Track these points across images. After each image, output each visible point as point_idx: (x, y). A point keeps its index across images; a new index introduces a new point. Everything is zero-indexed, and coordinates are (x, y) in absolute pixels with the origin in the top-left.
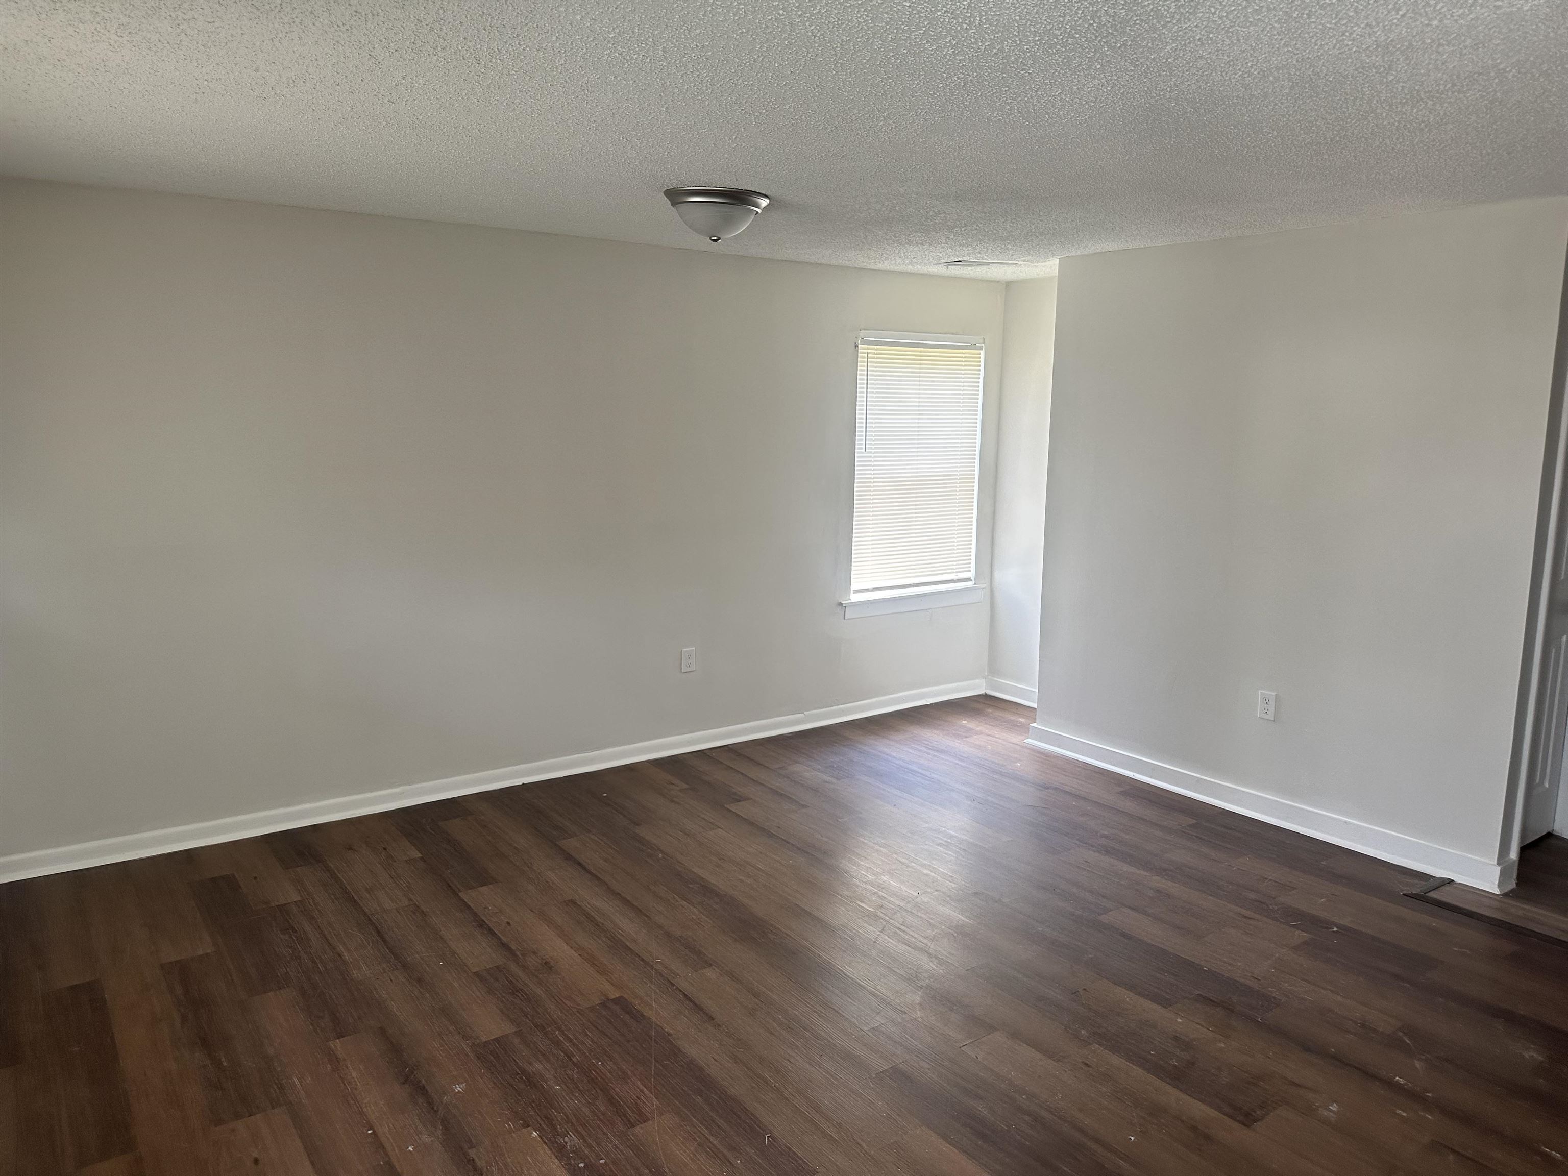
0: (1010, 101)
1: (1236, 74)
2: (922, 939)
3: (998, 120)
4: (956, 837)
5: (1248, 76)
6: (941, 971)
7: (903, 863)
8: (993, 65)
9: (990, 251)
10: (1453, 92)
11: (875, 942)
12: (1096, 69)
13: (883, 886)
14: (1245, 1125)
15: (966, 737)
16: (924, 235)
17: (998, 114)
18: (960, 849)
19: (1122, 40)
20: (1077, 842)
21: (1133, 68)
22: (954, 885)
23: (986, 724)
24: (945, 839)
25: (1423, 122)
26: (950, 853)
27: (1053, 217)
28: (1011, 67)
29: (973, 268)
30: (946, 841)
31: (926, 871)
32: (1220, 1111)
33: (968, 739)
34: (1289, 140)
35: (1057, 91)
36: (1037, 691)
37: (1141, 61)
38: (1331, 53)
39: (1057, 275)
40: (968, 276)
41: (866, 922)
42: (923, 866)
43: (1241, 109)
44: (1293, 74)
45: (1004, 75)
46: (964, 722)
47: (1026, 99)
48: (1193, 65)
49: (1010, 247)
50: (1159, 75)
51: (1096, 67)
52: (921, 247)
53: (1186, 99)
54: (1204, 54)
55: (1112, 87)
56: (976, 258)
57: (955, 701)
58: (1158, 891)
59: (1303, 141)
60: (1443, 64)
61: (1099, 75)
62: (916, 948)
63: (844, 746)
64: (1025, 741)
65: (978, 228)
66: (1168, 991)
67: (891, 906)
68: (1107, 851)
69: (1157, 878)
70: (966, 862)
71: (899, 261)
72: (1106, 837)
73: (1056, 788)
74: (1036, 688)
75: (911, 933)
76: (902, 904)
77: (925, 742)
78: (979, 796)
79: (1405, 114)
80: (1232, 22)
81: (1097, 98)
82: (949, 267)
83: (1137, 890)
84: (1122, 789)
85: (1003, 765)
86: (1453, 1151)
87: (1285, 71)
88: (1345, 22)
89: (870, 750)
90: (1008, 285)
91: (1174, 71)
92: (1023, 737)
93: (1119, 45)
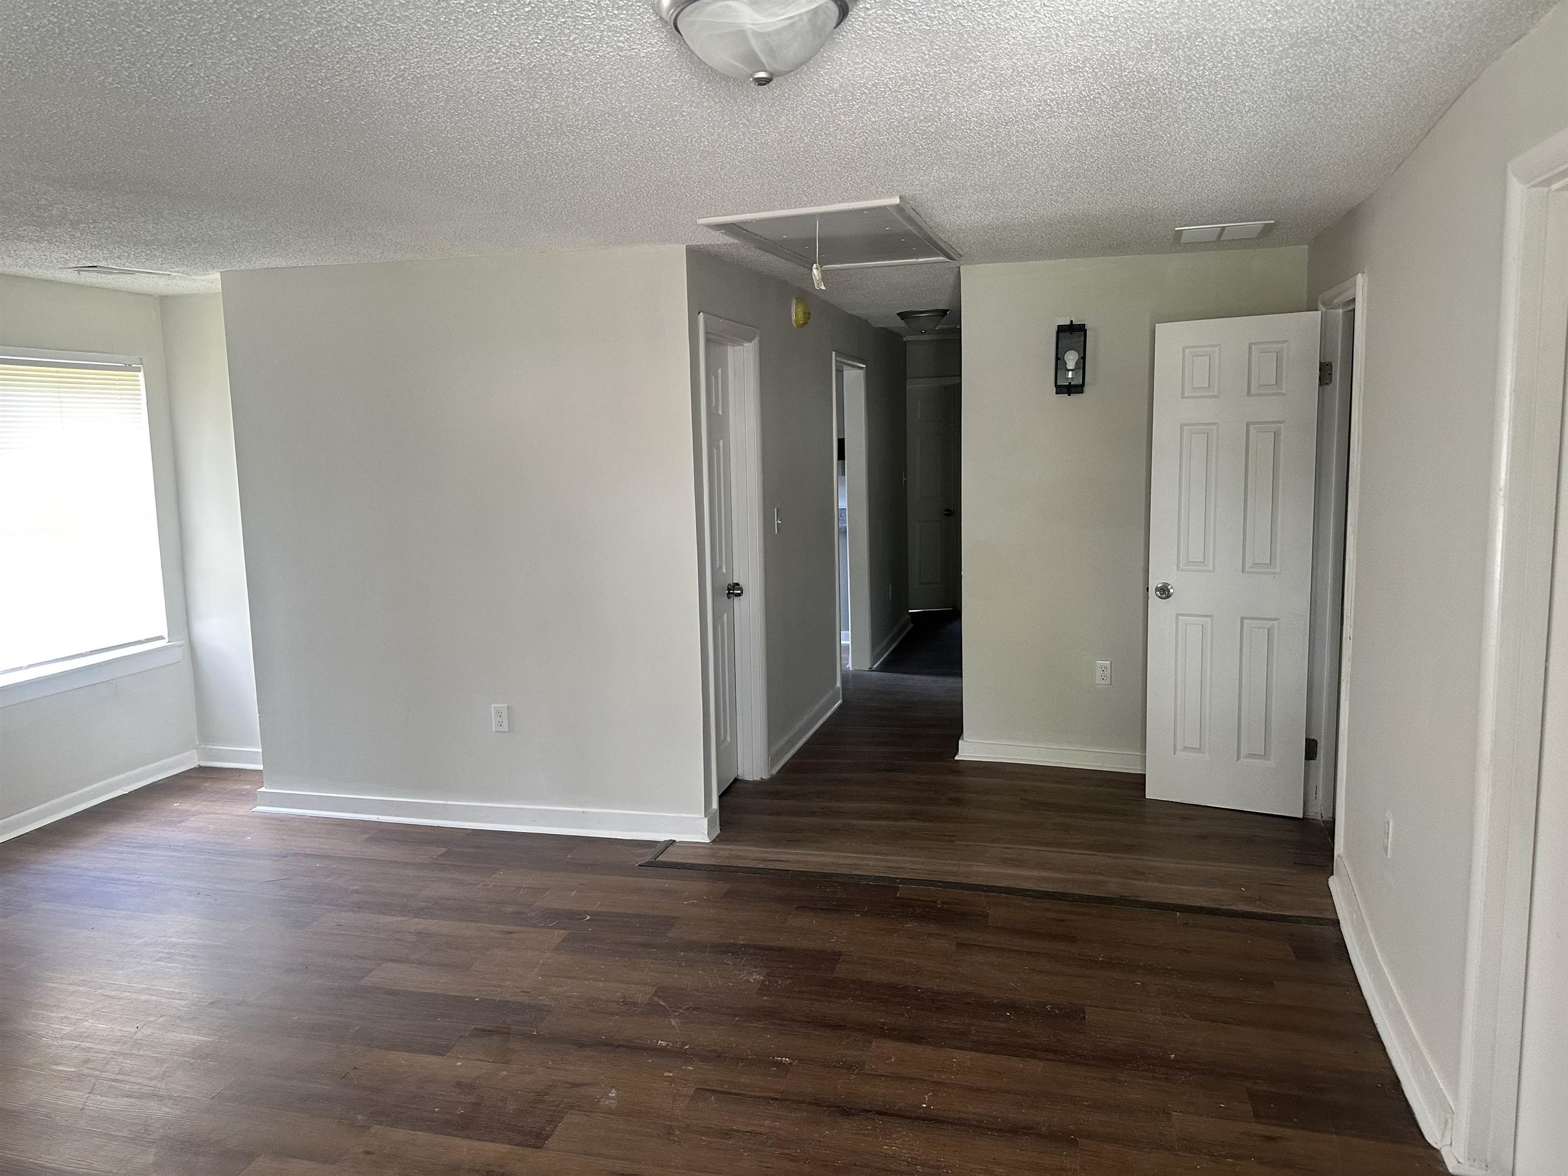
0: (127, 65)
1: (390, 76)
2: (148, 1082)
3: (115, 87)
4: (179, 944)
5: (403, 81)
6: (179, 1112)
7: (113, 997)
8: (97, 12)
9: (132, 256)
10: (590, 130)
11: (82, 1109)
12: (232, 42)
13: (86, 1035)
14: (538, 1148)
15: (181, 822)
16: (39, 229)
17: (113, 80)
18: (187, 956)
19: (259, 10)
20: (327, 907)
21: (276, 49)
22: (183, 1003)
23: (204, 801)
24: (167, 951)
25: (568, 156)
26: (175, 965)
27: (206, 221)
28: (121, 20)
29: (114, 276)
30: (168, 953)
31: (144, 998)
32: (510, 1143)
33: (182, 824)
34: (449, 158)
35: (187, 62)
36: (260, 750)
37: (284, 41)
38: (480, 68)
39: (220, 291)
40: (109, 286)
41: (67, 1088)
42: (141, 991)
43: (399, 117)
44: (446, 86)
45: (114, 29)
46: (176, 805)
47: (149, 66)
48: (343, 57)
49: (158, 254)
50: (307, 63)
51: (231, 39)
52: (37, 246)
53: (340, 96)
54: (353, 46)
55: (254, 69)
56: (116, 265)
57: (161, 782)
58: (419, 933)
59: (463, 161)
60: (579, 99)
61: (236, 49)
62: (142, 1096)
63: (10, 872)
64: (254, 810)
65: (111, 226)
66: (443, 1036)
67: (102, 1055)
68: (359, 907)
69: (416, 920)
70: (196, 969)
71: (9, 261)
72: (356, 892)
73: (295, 854)
74: (259, 748)
75: (132, 1080)
76: (116, 1048)
77: (126, 840)
78: (204, 887)
79: (552, 146)
80: (379, 14)
81: (238, 79)
82: (81, 273)
83: (396, 939)
84: (367, 836)
85: (230, 844)
86: (713, 1091)
87: (439, 82)
88: (490, 36)
89: (50, 868)
90: (164, 301)
91: (323, 60)
92: (251, 807)
93: (255, 16)
